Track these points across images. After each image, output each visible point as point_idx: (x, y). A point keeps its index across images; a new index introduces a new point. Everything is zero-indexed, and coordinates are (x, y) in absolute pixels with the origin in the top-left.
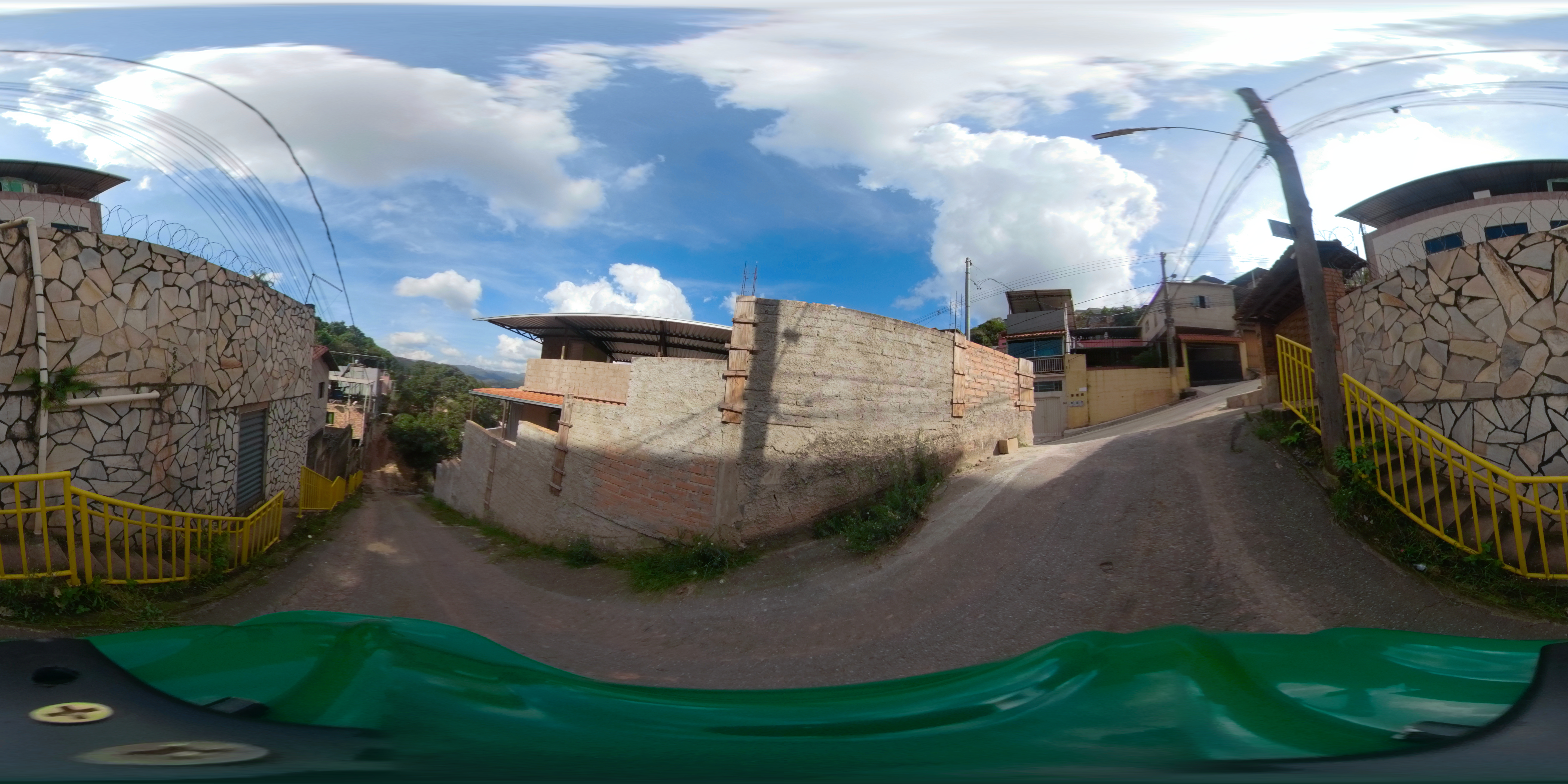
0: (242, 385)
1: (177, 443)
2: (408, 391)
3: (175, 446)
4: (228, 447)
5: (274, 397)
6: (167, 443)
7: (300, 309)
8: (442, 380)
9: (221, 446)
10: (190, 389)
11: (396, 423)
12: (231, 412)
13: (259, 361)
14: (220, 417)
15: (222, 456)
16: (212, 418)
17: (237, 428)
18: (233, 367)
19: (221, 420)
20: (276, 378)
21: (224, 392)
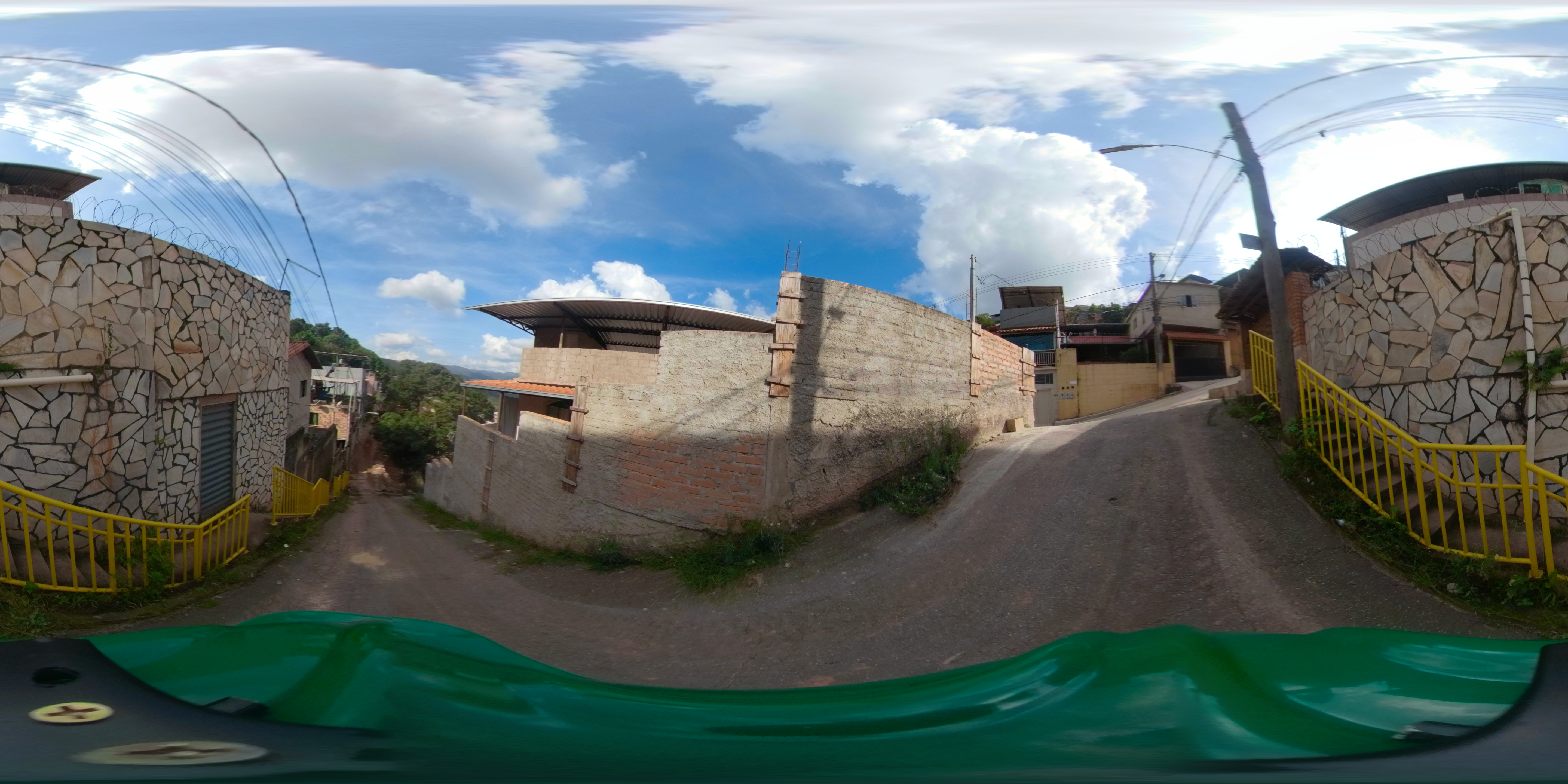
0: (202, 373)
1: (119, 434)
2: (394, 391)
3: (117, 438)
4: (187, 443)
5: (244, 389)
6: (107, 434)
7: (273, 294)
8: (429, 379)
9: (177, 442)
10: (134, 374)
11: (382, 422)
12: (189, 404)
13: (223, 348)
14: (175, 409)
15: (180, 454)
16: (165, 409)
17: (197, 422)
18: (190, 351)
19: (177, 412)
20: (245, 368)
21: (179, 380)
